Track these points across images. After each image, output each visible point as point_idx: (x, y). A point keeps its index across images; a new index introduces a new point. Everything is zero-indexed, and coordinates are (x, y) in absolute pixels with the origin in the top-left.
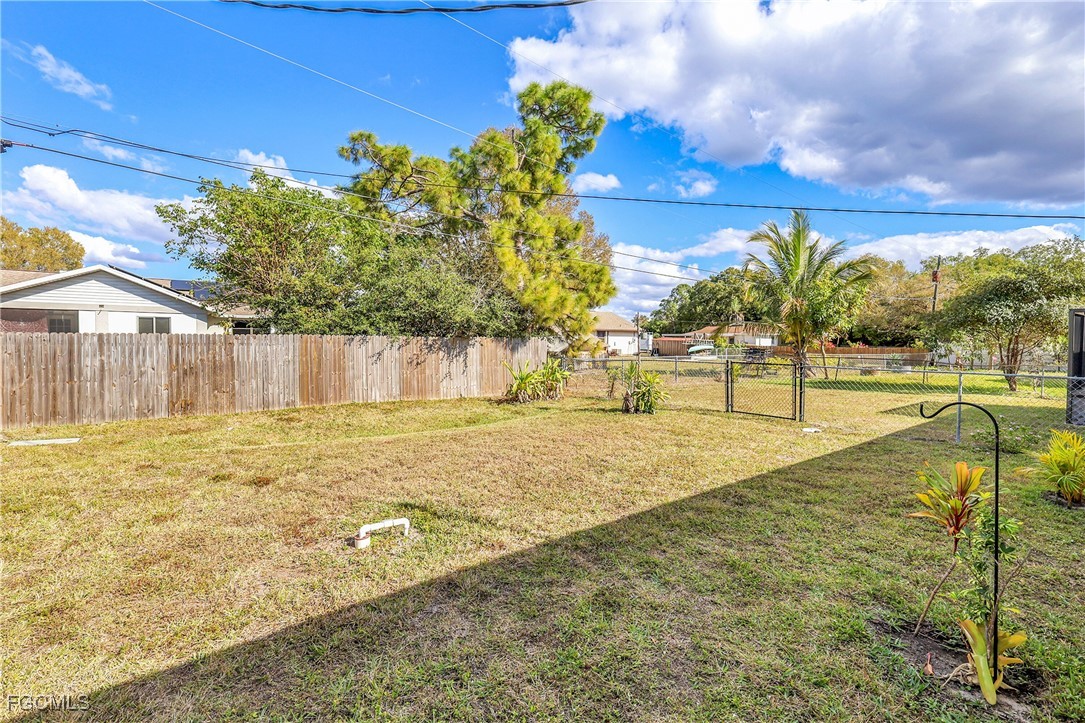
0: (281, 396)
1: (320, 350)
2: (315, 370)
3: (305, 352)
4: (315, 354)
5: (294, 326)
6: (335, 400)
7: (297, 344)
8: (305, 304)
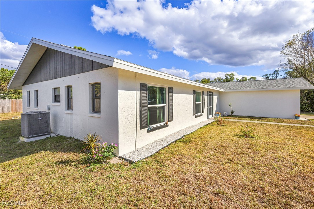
0: (7, 111)
1: (16, 102)
2: (15, 106)
3: (12, 102)
4: (15, 103)
5: (10, 98)
6: (20, 111)
7: (10, 101)
8: (13, 94)
